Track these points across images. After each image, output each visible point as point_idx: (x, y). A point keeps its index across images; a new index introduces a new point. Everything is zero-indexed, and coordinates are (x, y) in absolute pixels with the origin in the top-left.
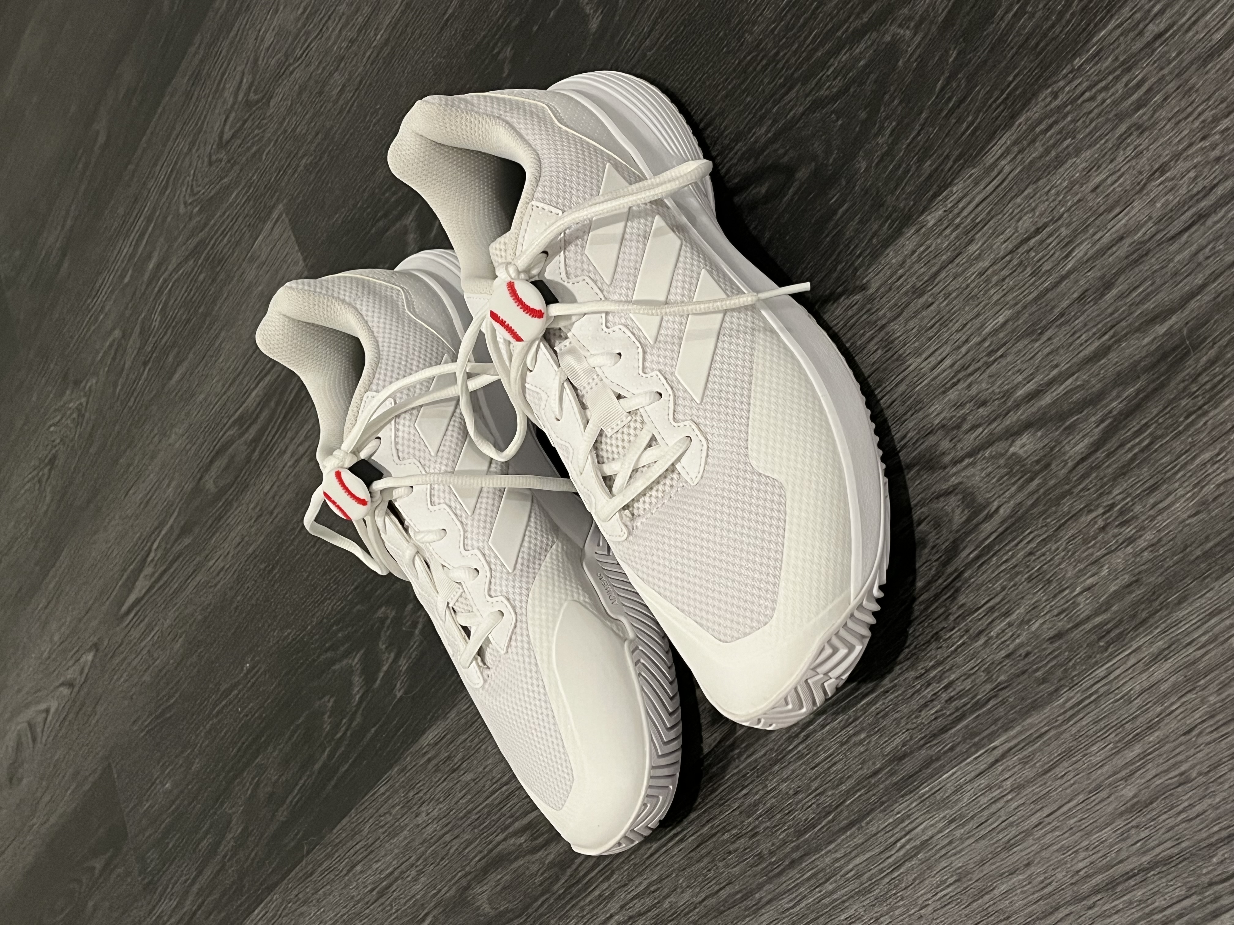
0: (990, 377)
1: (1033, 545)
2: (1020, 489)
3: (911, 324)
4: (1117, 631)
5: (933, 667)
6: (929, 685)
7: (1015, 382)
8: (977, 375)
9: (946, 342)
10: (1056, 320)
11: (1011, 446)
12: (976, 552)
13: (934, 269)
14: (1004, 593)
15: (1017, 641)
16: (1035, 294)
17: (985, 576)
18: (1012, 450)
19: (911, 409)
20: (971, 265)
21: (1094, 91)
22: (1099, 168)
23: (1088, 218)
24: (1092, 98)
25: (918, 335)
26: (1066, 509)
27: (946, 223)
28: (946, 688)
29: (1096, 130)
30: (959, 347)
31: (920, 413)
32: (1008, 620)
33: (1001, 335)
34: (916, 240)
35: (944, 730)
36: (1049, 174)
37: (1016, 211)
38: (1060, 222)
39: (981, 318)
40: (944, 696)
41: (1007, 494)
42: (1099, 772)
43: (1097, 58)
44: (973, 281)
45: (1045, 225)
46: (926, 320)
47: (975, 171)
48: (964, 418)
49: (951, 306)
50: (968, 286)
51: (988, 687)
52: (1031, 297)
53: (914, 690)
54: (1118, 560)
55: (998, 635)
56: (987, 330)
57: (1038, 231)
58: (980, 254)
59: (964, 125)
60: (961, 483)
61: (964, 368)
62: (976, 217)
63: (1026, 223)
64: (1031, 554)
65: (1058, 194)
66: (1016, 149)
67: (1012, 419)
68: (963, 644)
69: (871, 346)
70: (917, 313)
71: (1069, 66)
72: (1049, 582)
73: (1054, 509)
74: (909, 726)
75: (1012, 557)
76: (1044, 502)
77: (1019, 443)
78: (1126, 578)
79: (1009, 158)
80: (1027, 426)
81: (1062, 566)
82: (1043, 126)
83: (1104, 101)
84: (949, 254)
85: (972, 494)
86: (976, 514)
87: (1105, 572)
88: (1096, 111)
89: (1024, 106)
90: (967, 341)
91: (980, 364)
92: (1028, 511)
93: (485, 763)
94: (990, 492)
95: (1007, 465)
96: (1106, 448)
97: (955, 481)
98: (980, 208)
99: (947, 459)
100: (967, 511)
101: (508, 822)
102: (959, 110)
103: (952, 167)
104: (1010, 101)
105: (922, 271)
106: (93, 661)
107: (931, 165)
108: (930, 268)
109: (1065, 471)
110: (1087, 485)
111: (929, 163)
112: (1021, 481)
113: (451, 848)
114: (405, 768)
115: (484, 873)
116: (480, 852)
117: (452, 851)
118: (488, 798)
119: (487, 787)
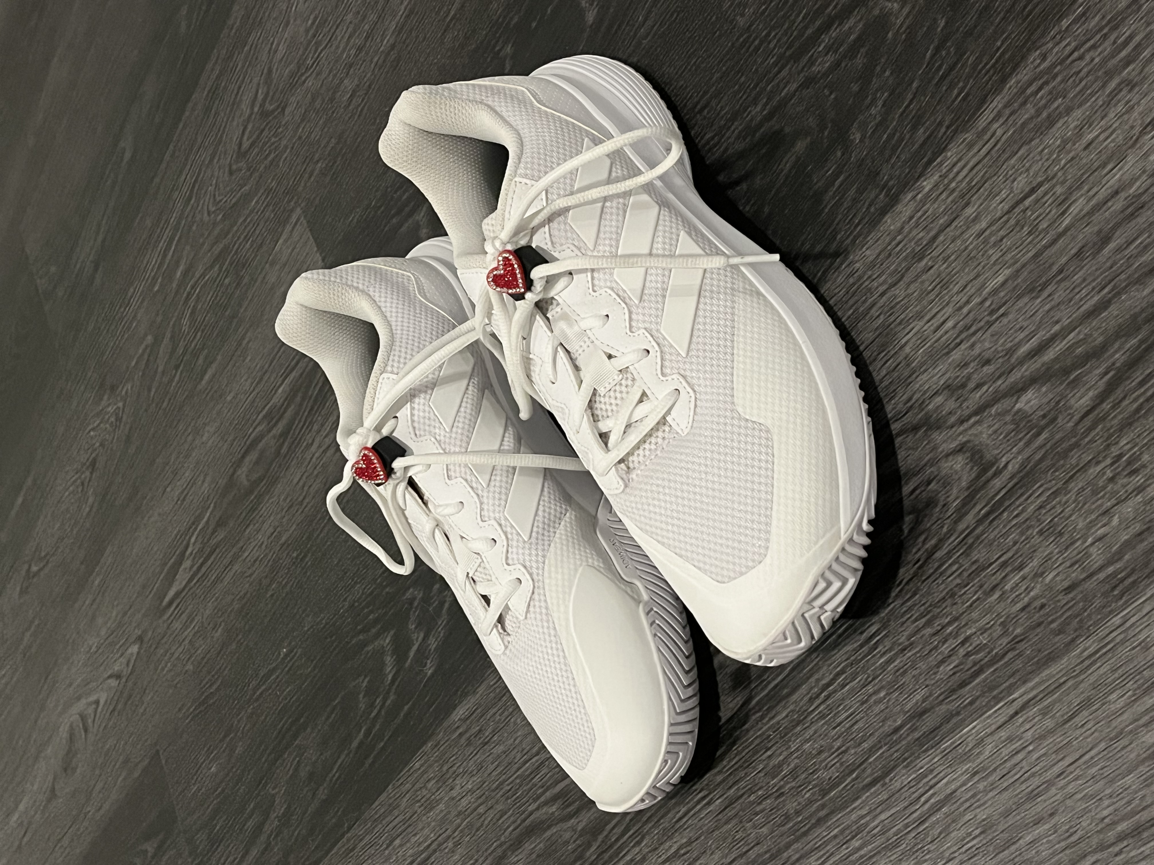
0: (992, 335)
1: (1044, 498)
2: (1028, 444)
3: (912, 287)
7: (1018, 340)
8: (979, 334)
9: (947, 304)
10: (1055, 276)
11: (1016, 402)
12: (987, 508)
13: (932, 233)
14: (1016, 547)
15: (1032, 594)
16: (1033, 252)
17: (996, 531)
18: (1017, 406)
19: (915, 371)
20: (969, 227)
21: (1082, 50)
23: (1082, 175)
24: (1081, 58)
25: (920, 299)
26: (1074, 461)
27: (941, 188)
28: (963, 643)
29: (1086, 88)
30: (961, 308)
31: (925, 375)
32: (1021, 573)
33: (1001, 295)
34: (912, 205)
35: (963, 684)
36: (1041, 134)
37: (1011, 173)
38: (1055, 181)
39: (981, 279)
40: (962, 651)
41: (1015, 450)
43: (1084, 18)
44: (971, 243)
45: (1040, 188)
47: (968, 136)
48: (968, 378)
49: (951, 269)
50: (966, 248)
51: (1005, 640)
52: (1030, 255)
53: (931, 646)
54: (1128, 509)
55: (1013, 588)
56: (987, 290)
57: (1032, 191)
58: (976, 217)
59: (956, 92)
60: (969, 441)
61: (967, 328)
62: (972, 180)
63: (1021, 184)
64: (1040, 508)
65: (1050, 154)
66: (1007, 112)
67: (1016, 375)
68: (978, 598)
69: (874, 312)
70: (918, 277)
71: (1057, 27)
72: (1061, 534)
73: (1062, 461)
74: (927, 683)
75: (1024, 511)
76: (1052, 455)
77: (1023, 399)
78: (1138, 527)
79: (1001, 121)
80: (1032, 381)
81: (1074, 517)
82: (1033, 88)
83: (1092, 60)
84: (946, 217)
85: (980, 451)
86: (985, 470)
87: (1116, 521)
88: (1085, 70)
89: (1013, 69)
90: (968, 302)
91: (982, 324)
92: (1036, 465)
93: (515, 736)
94: (997, 448)
95: (1013, 421)
96: (1111, 399)
97: (962, 439)
98: (974, 171)
99: (953, 419)
100: (975, 468)
101: (540, 791)
102: (950, 78)
103: (945, 133)
104: (999, 66)
105: (921, 235)
106: (138, 653)
107: (925, 132)
108: (928, 233)
109: (1071, 424)
110: (1094, 437)
111: (922, 130)
112: (1028, 436)
113: (485, 820)
114: (438, 743)
115: (518, 842)
116: (514, 822)
117: (486, 822)
118: (519, 769)
119: (518, 758)
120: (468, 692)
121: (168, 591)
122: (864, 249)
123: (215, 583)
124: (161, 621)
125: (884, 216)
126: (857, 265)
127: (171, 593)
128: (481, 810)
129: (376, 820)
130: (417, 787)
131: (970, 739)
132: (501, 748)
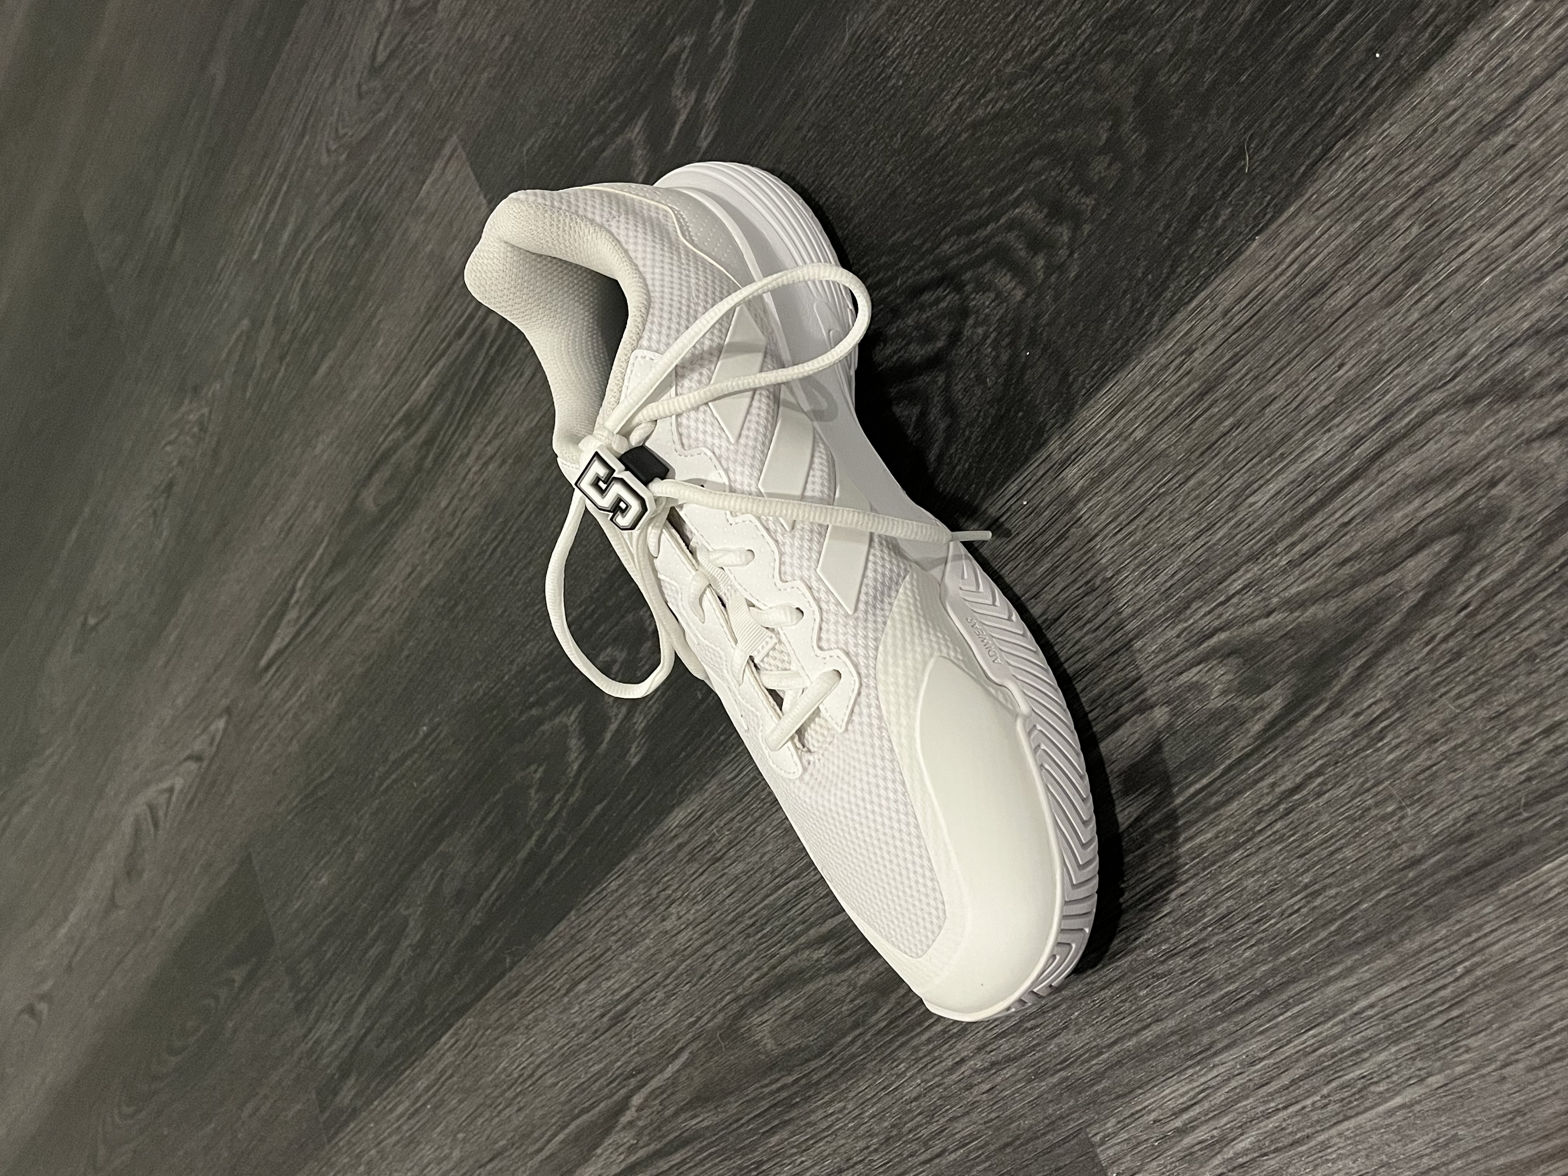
113: (713, 963)
114: (645, 858)
115: (764, 997)
116: (758, 969)
117: (716, 967)
118: (768, 896)
119: (766, 882)
128: (709, 949)
129: (552, 956)
130: (610, 915)
131: (1554, 881)
132: (740, 867)
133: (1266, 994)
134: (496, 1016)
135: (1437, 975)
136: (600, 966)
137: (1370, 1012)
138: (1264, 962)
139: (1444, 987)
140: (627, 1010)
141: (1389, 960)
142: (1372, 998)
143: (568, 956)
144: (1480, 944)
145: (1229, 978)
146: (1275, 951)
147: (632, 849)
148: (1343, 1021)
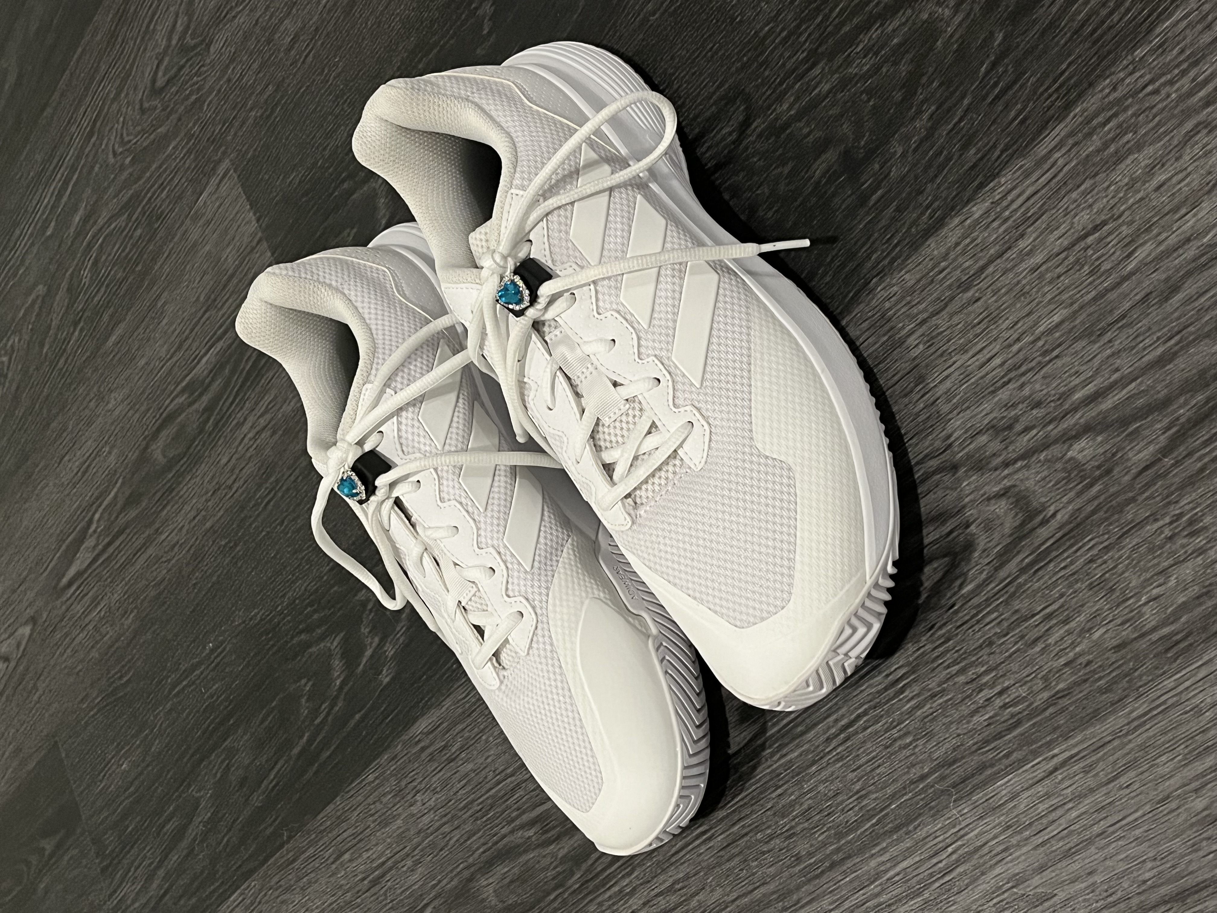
0: (1044, 377)
1: (1095, 552)
2: (1079, 494)
3: (956, 319)
4: (1186, 643)
5: (986, 672)
6: (981, 691)
7: (1073, 384)
8: (1030, 375)
9: (995, 340)
10: (1117, 321)
11: (1068, 450)
12: (1031, 558)
13: (981, 263)
14: (1062, 600)
15: (1078, 649)
16: (1093, 293)
17: (1042, 582)
18: (1070, 454)
19: (956, 407)
20: (1022, 261)
21: (1157, 84)
22: (1163, 165)
23: (1153, 217)
24: (1156, 92)
25: (964, 332)
26: (1130, 517)
27: (993, 216)
28: (1000, 693)
29: (1159, 125)
30: (1010, 346)
31: (968, 412)
32: (1067, 627)
33: (1057, 335)
34: (959, 232)
35: (999, 736)
36: (1108, 168)
37: (1072, 207)
38: (1121, 221)
39: (1034, 317)
40: (998, 702)
41: (1065, 499)
42: (1167, 784)
43: (1160, 50)
44: (1025, 277)
45: (1104, 223)
46: (973, 316)
47: (1027, 163)
48: (1016, 419)
49: (1000, 303)
50: (1019, 282)
51: (1046, 695)
52: (1090, 296)
53: (964, 695)
54: (1187, 571)
55: (1056, 642)
56: (1041, 329)
57: (1096, 228)
58: (1031, 250)
59: (1013, 114)
60: (1014, 486)
61: (1016, 367)
62: (1028, 209)
63: (1084, 219)
64: (1091, 561)
65: (1117, 192)
66: (1071, 142)
67: (1070, 422)
68: (1018, 650)
69: (912, 341)
70: (963, 307)
71: (1130, 57)
72: (1112, 590)
73: (1116, 516)
74: (959, 731)
75: (1072, 563)
76: (1105, 509)
77: (1077, 447)
78: (1195, 590)
79: (1064, 150)
80: (1087, 429)
81: (1126, 575)
82: (1100, 119)
83: (1168, 96)
84: (997, 247)
85: (1025, 497)
86: (1030, 517)
87: (1172, 582)
88: (1160, 106)
89: (1079, 96)
90: (1018, 340)
91: (1033, 364)
92: (1087, 518)
93: (487, 754)
94: (1046, 496)
95: (1064, 469)
96: (1174, 455)
97: (1007, 483)
98: (1032, 201)
99: (998, 460)
100: (1020, 515)
101: (515, 814)
102: (1007, 97)
103: (999, 157)
104: (1063, 90)
105: (967, 264)
106: (31, 635)
107: (976, 154)
108: (976, 262)
109: (1127, 478)
110: (1152, 494)
111: (973, 151)
112: (1080, 486)
113: (450, 839)
114: (396, 756)
115: (488, 865)
116: (484, 844)
117: (452, 842)
118: (491, 789)
119: (489, 778)
120: (432, 705)
121: (67, 570)
122: (903, 272)
123: (123, 567)
124: (58, 603)
125: (927, 240)
126: (895, 288)
127: (72, 572)
128: (446, 829)
129: (322, 832)
130: (370, 800)
131: (1004, 792)
132: (470, 766)
133: (833, 866)
134: (276, 879)
135: (936, 854)
136: (361, 840)
137: (897, 878)
138: (832, 844)
139: (941, 861)
140: (383, 875)
141: (908, 843)
142: (898, 869)
143: (335, 833)
144: (962, 832)
145: (810, 855)
146: (840, 836)
147: (385, 749)
148: (881, 884)
